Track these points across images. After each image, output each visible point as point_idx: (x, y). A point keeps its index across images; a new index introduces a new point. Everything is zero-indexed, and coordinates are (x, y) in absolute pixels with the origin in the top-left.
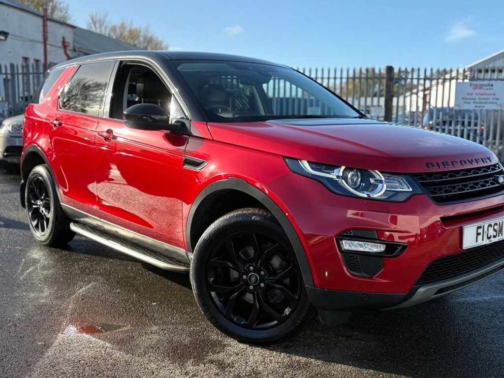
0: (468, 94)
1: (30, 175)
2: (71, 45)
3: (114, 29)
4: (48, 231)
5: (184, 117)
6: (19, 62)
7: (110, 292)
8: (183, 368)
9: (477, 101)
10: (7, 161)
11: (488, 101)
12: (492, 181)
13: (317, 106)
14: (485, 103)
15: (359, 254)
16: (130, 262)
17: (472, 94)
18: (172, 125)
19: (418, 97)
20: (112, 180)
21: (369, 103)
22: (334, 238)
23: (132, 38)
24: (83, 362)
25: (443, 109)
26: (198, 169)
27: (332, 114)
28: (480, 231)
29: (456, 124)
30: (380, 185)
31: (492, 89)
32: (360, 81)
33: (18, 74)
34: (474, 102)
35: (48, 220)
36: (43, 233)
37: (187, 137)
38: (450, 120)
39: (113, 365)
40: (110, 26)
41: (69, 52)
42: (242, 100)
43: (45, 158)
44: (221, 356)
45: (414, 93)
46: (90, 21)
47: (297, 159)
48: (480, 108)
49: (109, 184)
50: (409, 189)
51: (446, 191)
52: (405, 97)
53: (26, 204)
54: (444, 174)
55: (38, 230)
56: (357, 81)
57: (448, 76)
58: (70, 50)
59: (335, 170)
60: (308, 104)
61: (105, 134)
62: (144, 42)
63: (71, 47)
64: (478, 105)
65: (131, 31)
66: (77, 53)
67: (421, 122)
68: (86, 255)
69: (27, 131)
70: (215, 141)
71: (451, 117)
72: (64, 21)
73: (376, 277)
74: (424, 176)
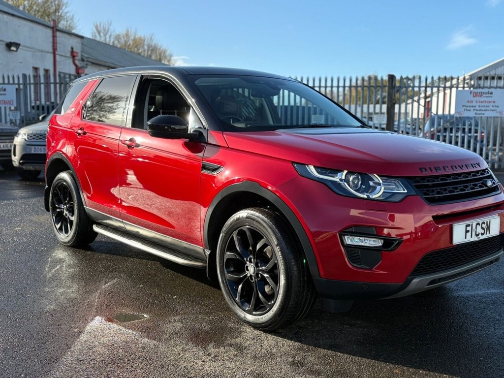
0: (468, 102)
1: (54, 181)
2: (79, 54)
3: (118, 37)
4: (71, 233)
5: (202, 126)
6: (30, 73)
7: (134, 287)
8: (205, 351)
9: (477, 108)
10: (23, 169)
11: (488, 108)
12: (480, 184)
13: (321, 114)
14: (485, 110)
15: (360, 248)
16: (149, 261)
17: (472, 102)
18: (190, 134)
19: (419, 105)
20: (130, 184)
21: (371, 110)
22: (338, 234)
23: (136, 47)
24: (116, 345)
25: (443, 116)
26: (215, 174)
27: (335, 123)
28: (469, 228)
29: (457, 131)
30: (378, 187)
31: (491, 97)
32: (363, 89)
33: (30, 84)
34: (474, 110)
35: (71, 222)
36: (66, 235)
37: (205, 145)
38: (451, 127)
39: (144, 348)
40: (114, 34)
41: (77, 62)
42: (248, 109)
43: (70, 164)
44: (238, 340)
45: (415, 101)
46: (95, 30)
47: (305, 165)
48: (480, 116)
49: (127, 188)
50: (404, 190)
51: (438, 193)
52: (407, 104)
53: (50, 208)
54: (437, 177)
55: (62, 233)
56: (359, 89)
57: (448, 84)
58: (78, 60)
59: (338, 174)
60: (312, 112)
61: (128, 142)
62: (148, 51)
63: (79, 57)
64: (478, 112)
65: (135, 40)
66: (86, 63)
67: (422, 129)
68: (107, 255)
69: (51, 140)
70: (231, 148)
71: (452, 124)
72: (70, 30)
73: (375, 269)
74: (417, 179)
